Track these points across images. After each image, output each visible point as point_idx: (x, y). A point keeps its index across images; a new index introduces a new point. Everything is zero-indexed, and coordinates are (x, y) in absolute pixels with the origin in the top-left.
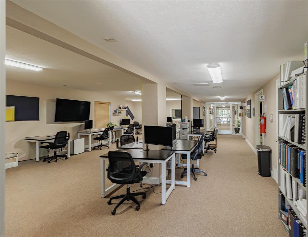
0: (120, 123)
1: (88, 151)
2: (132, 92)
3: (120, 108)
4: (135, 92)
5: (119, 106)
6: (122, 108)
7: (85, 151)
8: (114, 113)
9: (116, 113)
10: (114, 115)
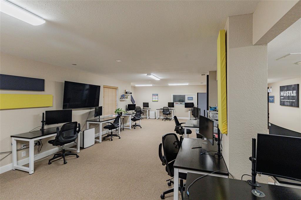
0: (126, 109)
1: (99, 142)
2: (147, 75)
3: (127, 93)
4: (150, 75)
5: (125, 90)
6: (128, 93)
7: (96, 142)
8: (121, 98)
9: (123, 98)
10: (121, 101)
